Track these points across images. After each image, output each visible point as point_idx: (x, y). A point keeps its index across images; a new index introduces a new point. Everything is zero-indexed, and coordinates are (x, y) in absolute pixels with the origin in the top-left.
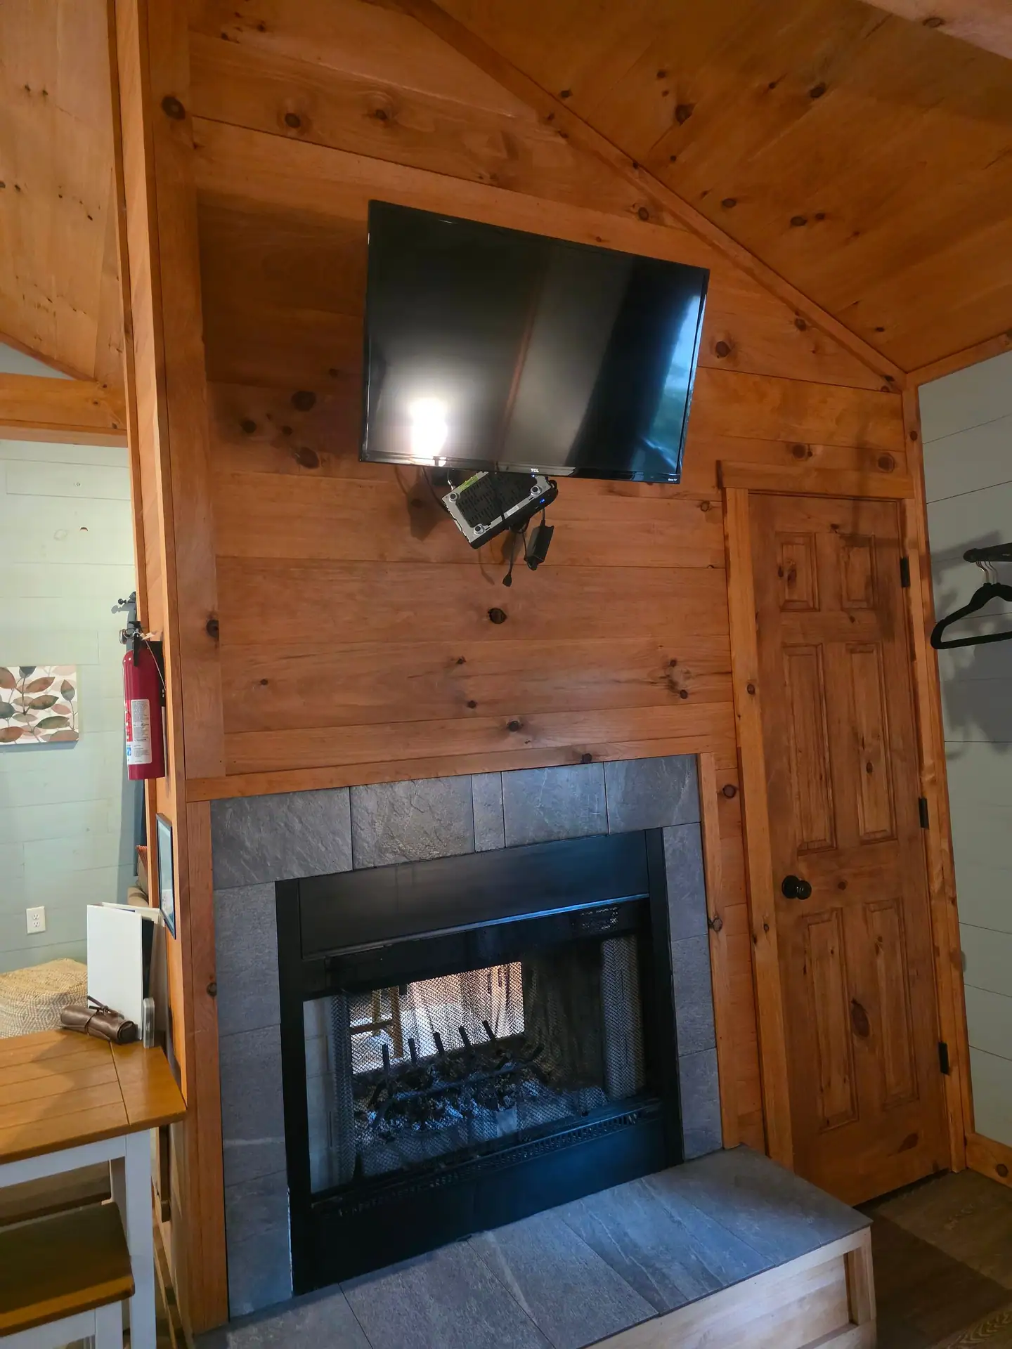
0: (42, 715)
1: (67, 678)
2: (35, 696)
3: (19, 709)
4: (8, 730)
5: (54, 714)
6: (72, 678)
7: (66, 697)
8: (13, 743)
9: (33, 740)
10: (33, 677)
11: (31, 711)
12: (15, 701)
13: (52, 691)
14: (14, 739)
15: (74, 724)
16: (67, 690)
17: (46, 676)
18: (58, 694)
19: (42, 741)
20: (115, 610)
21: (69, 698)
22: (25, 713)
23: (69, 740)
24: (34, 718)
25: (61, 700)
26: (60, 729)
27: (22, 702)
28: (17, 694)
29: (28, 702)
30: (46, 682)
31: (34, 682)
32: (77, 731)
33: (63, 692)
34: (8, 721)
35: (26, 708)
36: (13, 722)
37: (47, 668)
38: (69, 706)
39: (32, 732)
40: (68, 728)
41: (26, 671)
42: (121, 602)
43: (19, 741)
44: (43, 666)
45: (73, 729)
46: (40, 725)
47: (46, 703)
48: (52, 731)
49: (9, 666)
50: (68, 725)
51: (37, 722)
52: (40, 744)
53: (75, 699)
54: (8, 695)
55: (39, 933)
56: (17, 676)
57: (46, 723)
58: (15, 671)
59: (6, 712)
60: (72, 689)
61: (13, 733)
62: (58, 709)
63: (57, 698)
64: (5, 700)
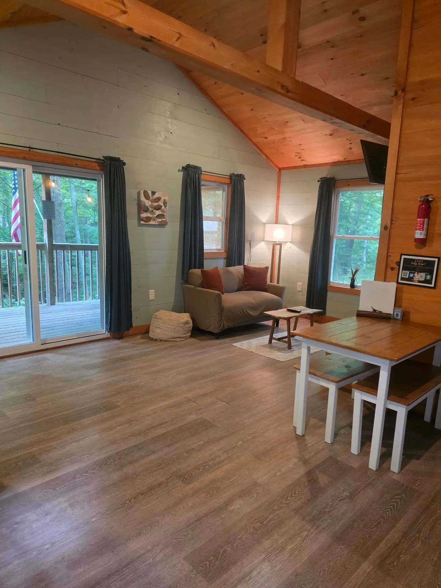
0: (158, 212)
1: (164, 198)
2: (156, 204)
3: (150, 209)
5: (161, 213)
6: (167, 198)
8: (148, 223)
9: (154, 223)
10: (156, 196)
11: (154, 211)
13: (161, 203)
14: (149, 222)
15: (167, 218)
17: (159, 196)
18: (162, 205)
19: (157, 224)
20: (179, 171)
21: (165, 207)
22: (152, 211)
23: (162, 225)
24: (155, 214)
25: (163, 207)
26: (163, 219)
27: (151, 206)
28: (150, 203)
29: (154, 207)
30: (158, 199)
31: (155, 199)
32: (167, 221)
33: (164, 204)
34: (147, 213)
35: (153, 209)
36: (149, 215)
37: (160, 193)
38: (165, 210)
39: (154, 219)
40: (165, 219)
41: (154, 193)
42: (183, 167)
43: (150, 223)
44: (158, 192)
46: (156, 217)
47: (158, 208)
48: (160, 220)
49: (148, 190)
50: (165, 218)
51: (155, 216)
52: (156, 224)
53: (167, 207)
54: (148, 203)
55: (153, 300)
56: (150, 195)
57: (159, 216)
58: (150, 193)
59: (146, 210)
60: (167, 203)
61: (148, 219)
62: (163, 211)
63: (162, 206)
64: (146, 205)
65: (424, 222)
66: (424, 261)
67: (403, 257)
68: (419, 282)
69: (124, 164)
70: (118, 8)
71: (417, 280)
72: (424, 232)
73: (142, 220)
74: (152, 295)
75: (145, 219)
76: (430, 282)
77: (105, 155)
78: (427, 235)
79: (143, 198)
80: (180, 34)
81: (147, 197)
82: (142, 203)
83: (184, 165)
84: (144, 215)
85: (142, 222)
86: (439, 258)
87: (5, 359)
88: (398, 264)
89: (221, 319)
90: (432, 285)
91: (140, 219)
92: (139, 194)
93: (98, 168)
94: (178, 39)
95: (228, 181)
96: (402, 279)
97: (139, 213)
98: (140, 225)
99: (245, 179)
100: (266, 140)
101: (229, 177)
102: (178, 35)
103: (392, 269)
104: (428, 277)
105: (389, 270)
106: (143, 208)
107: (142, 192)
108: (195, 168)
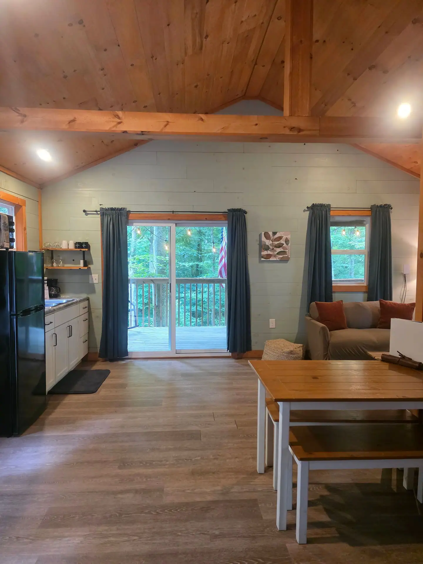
0: (279, 250)
1: (287, 237)
2: (276, 243)
3: (271, 247)
4: (267, 255)
5: (282, 250)
6: (289, 237)
7: (286, 244)
8: (269, 260)
9: (275, 259)
10: (276, 236)
11: (275, 249)
12: (270, 245)
13: (282, 241)
14: (269, 258)
15: (288, 254)
16: (287, 241)
17: (281, 236)
18: (284, 242)
19: (278, 260)
20: (305, 211)
21: (287, 244)
22: (273, 249)
23: (285, 260)
24: (276, 251)
25: (285, 245)
26: (284, 256)
27: (272, 244)
28: (271, 242)
29: (274, 245)
30: (280, 238)
31: (276, 238)
32: (289, 257)
33: (286, 242)
34: (267, 251)
35: (274, 247)
36: (269, 252)
37: (281, 233)
38: (287, 247)
39: (275, 256)
40: (287, 256)
41: (274, 233)
42: (308, 208)
43: (271, 259)
44: (280, 232)
45: (288, 256)
46: (278, 254)
47: (280, 246)
48: (281, 256)
49: (269, 232)
50: (286, 254)
51: (277, 252)
52: (277, 260)
53: (289, 245)
54: (268, 242)
55: (274, 328)
56: (271, 235)
57: (279, 253)
58: (271, 233)
59: (267, 248)
60: (289, 241)
61: (269, 256)
62: (284, 248)
63: (283, 244)
64: (267, 244)
69: (246, 213)
73: (263, 257)
74: (272, 323)
75: (265, 257)
77: (229, 208)
79: (264, 239)
80: (168, 122)
81: (268, 237)
82: (263, 243)
83: (310, 205)
84: (265, 253)
85: (262, 259)
89: (327, 354)
91: (261, 256)
92: (260, 236)
93: (224, 219)
94: (166, 126)
95: (369, 213)
97: (260, 252)
98: (261, 262)
99: (392, 208)
100: (417, 164)
101: (370, 209)
102: (166, 123)
106: (263, 247)
107: (263, 233)
108: (322, 206)
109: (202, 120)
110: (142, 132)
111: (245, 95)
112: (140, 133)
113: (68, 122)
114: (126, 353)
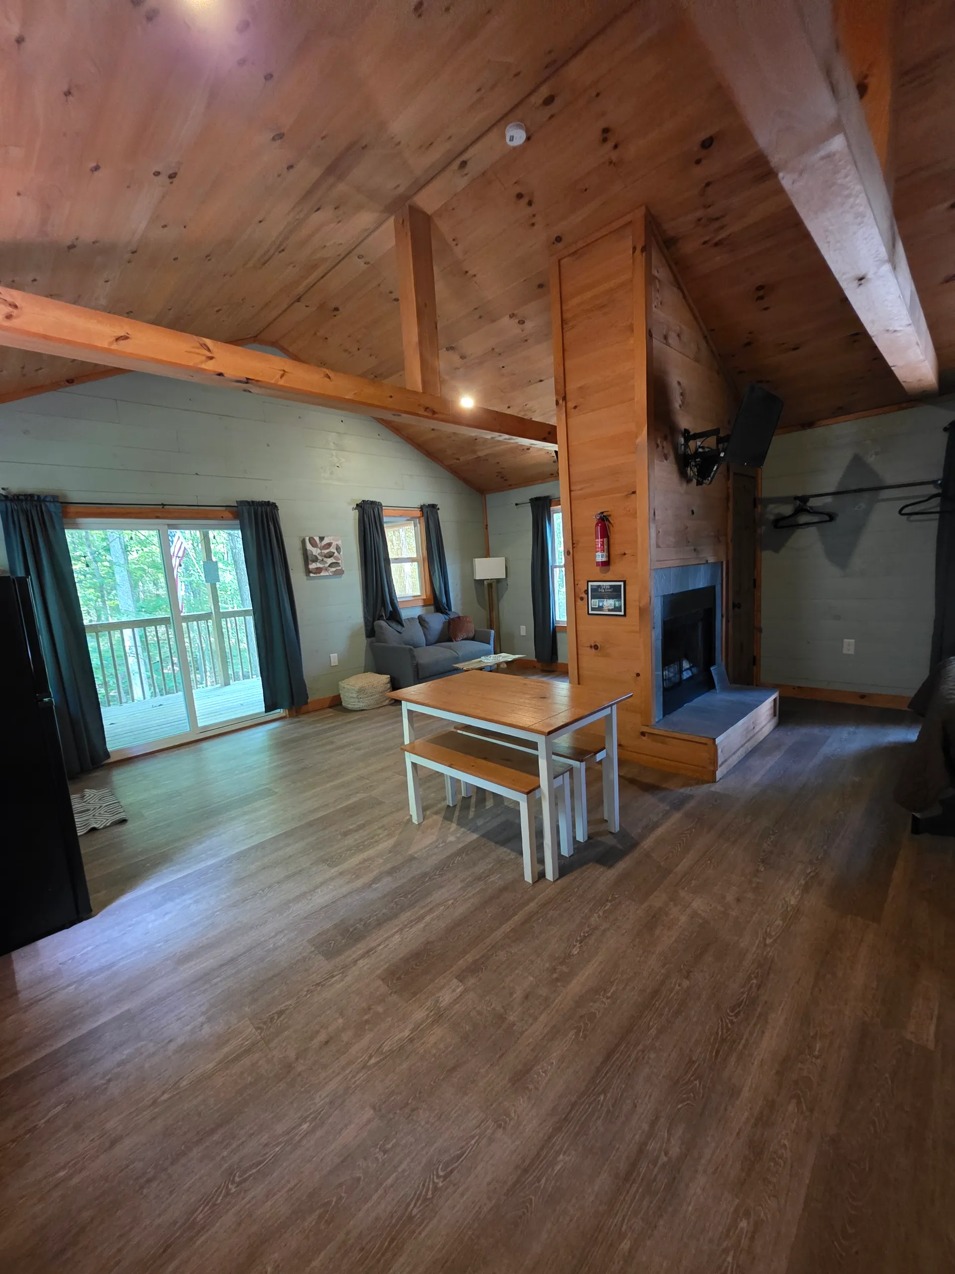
0: (330, 561)
1: (337, 543)
2: (326, 551)
3: (320, 558)
4: (316, 568)
5: (334, 561)
6: (339, 543)
7: (338, 552)
8: (319, 575)
9: (327, 574)
10: (324, 542)
11: (325, 559)
12: (318, 554)
13: (333, 549)
14: (319, 573)
15: (343, 566)
17: (329, 542)
18: (334, 551)
19: (331, 574)
20: (353, 509)
21: (339, 553)
22: (323, 560)
23: (340, 573)
24: (326, 562)
25: (336, 554)
26: (337, 568)
27: (320, 554)
28: (319, 551)
29: (324, 554)
30: (329, 545)
31: (325, 545)
32: (343, 569)
33: (337, 550)
34: (316, 564)
35: (323, 557)
36: (319, 565)
37: (329, 537)
38: (339, 556)
39: (326, 570)
40: (340, 568)
41: (322, 539)
42: (357, 505)
43: (322, 574)
44: (328, 536)
46: (329, 566)
47: (330, 555)
48: (334, 569)
49: (315, 537)
50: (340, 566)
51: (328, 565)
52: (329, 575)
53: (341, 553)
54: (315, 551)
55: (338, 665)
56: (318, 541)
57: (331, 565)
58: (317, 539)
59: (315, 560)
60: (340, 548)
61: (319, 570)
62: (336, 558)
63: (334, 553)
64: (314, 554)
65: (603, 542)
66: (611, 586)
67: (590, 584)
68: (609, 610)
69: (276, 507)
70: (203, 355)
71: (607, 608)
72: (605, 554)
73: (311, 572)
74: (334, 660)
75: (314, 571)
76: (619, 609)
78: (609, 556)
79: (309, 546)
80: (284, 371)
81: (314, 544)
82: (309, 553)
83: (359, 502)
84: (313, 566)
85: (312, 575)
86: (625, 582)
87: (156, 754)
88: (586, 592)
90: (622, 613)
91: (308, 572)
92: (303, 542)
94: (282, 376)
95: (418, 513)
96: (593, 609)
97: (306, 564)
98: (309, 578)
99: (438, 509)
100: (458, 461)
101: (420, 509)
102: (282, 372)
103: (582, 599)
104: (617, 604)
105: (579, 601)
106: (310, 558)
107: (307, 539)
108: (373, 503)
109: (329, 377)
110: (248, 379)
111: (256, 336)
112: (245, 380)
113: (114, 338)
114: (107, 755)
